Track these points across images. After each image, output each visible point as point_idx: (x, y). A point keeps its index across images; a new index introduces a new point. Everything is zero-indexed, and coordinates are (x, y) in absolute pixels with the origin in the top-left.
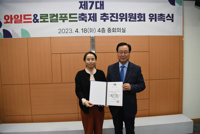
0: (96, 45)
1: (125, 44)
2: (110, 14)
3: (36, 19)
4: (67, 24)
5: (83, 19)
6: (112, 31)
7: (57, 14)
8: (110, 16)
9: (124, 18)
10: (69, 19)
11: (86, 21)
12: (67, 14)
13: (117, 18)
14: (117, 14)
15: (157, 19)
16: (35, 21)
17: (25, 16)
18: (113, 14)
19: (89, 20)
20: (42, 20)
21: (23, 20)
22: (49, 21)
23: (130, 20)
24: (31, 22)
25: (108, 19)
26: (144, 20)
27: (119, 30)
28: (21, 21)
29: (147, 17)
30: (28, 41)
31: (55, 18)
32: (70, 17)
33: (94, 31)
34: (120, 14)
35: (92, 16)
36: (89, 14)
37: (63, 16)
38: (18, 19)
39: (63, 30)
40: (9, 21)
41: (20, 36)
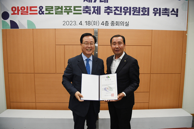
1: (90, 35)
2: (114, 7)
4: (71, 17)
5: (87, 12)
7: (62, 7)
9: (128, 12)
10: (74, 12)
11: (90, 14)
12: (71, 7)
13: (121, 12)
14: (121, 7)
15: (161, 14)
16: (41, 12)
17: (31, 7)
18: (116, 8)
19: (93, 13)
20: (47, 12)
21: (29, 12)
22: (54, 13)
23: (133, 14)
24: (37, 14)
25: (112, 12)
26: (148, 15)
27: (122, 23)
28: (28, 12)
29: (151, 11)
30: (34, 32)
31: (60, 10)
32: (75, 10)
33: (98, 24)
34: (124, 8)
35: (96, 9)
36: (93, 7)
37: (68, 8)
38: (24, 11)
39: (68, 22)
40: (16, 12)
41: (26, 27)
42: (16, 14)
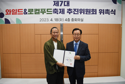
0: (64, 29)
1: (78, 29)
2: (74, 9)
3: (26, 12)
4: (45, 16)
5: (55, 13)
6: (74, 20)
7: (39, 9)
8: (73, 10)
9: (82, 12)
11: (57, 13)
12: (45, 9)
13: (78, 12)
14: (78, 9)
15: (104, 13)
16: (25, 13)
17: (18, 10)
18: (75, 10)
19: (59, 13)
20: (30, 13)
21: (18, 13)
22: (34, 14)
23: (86, 14)
24: (22, 14)
25: (72, 12)
26: (96, 14)
27: (79, 20)
28: (16, 13)
29: (98, 11)
30: (20, 26)
31: (38, 11)
32: (47, 11)
33: (63, 20)
34: (80, 9)
35: (62, 10)
36: (59, 9)
37: (43, 10)
38: (14, 12)
39: (43, 19)
40: (9, 13)
41: (16, 23)
42: (9, 14)
